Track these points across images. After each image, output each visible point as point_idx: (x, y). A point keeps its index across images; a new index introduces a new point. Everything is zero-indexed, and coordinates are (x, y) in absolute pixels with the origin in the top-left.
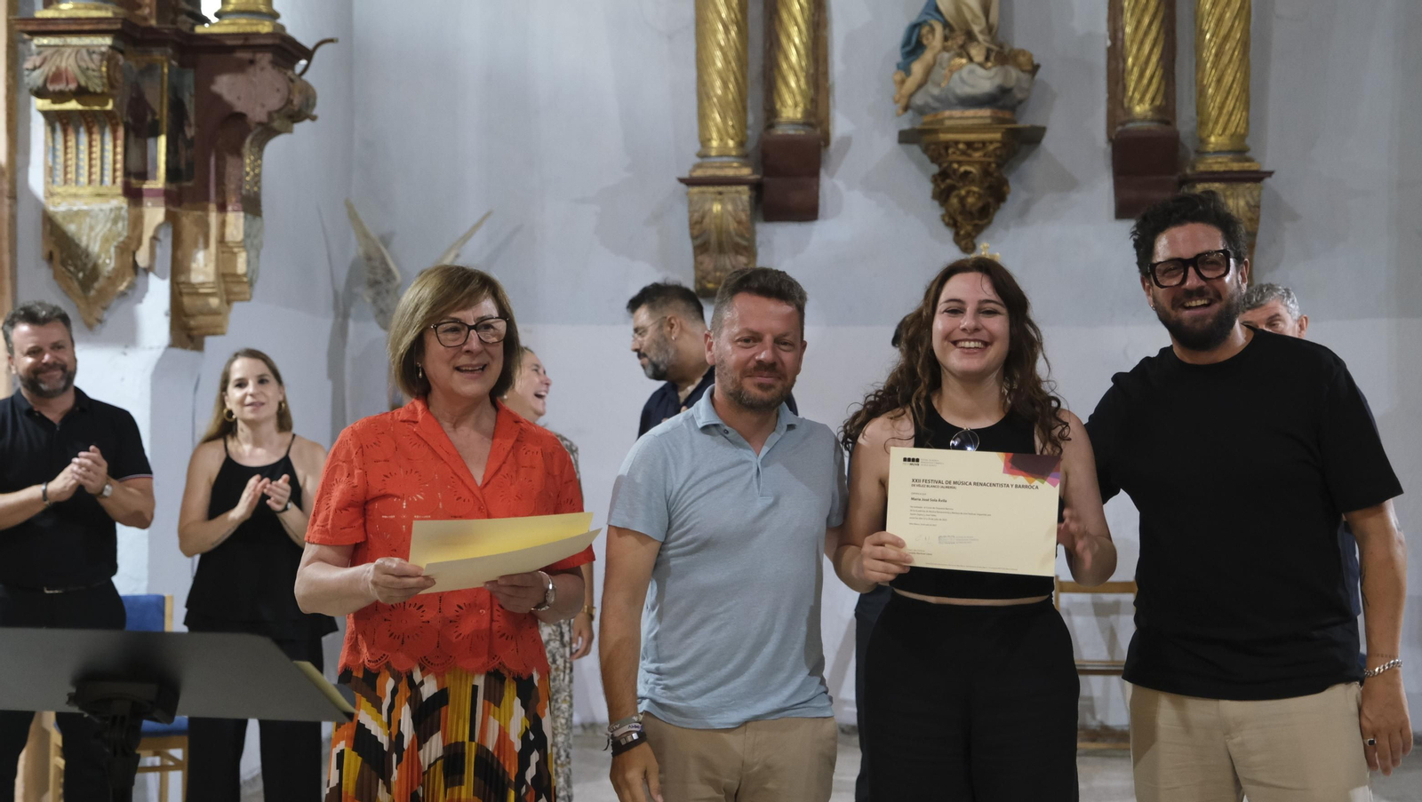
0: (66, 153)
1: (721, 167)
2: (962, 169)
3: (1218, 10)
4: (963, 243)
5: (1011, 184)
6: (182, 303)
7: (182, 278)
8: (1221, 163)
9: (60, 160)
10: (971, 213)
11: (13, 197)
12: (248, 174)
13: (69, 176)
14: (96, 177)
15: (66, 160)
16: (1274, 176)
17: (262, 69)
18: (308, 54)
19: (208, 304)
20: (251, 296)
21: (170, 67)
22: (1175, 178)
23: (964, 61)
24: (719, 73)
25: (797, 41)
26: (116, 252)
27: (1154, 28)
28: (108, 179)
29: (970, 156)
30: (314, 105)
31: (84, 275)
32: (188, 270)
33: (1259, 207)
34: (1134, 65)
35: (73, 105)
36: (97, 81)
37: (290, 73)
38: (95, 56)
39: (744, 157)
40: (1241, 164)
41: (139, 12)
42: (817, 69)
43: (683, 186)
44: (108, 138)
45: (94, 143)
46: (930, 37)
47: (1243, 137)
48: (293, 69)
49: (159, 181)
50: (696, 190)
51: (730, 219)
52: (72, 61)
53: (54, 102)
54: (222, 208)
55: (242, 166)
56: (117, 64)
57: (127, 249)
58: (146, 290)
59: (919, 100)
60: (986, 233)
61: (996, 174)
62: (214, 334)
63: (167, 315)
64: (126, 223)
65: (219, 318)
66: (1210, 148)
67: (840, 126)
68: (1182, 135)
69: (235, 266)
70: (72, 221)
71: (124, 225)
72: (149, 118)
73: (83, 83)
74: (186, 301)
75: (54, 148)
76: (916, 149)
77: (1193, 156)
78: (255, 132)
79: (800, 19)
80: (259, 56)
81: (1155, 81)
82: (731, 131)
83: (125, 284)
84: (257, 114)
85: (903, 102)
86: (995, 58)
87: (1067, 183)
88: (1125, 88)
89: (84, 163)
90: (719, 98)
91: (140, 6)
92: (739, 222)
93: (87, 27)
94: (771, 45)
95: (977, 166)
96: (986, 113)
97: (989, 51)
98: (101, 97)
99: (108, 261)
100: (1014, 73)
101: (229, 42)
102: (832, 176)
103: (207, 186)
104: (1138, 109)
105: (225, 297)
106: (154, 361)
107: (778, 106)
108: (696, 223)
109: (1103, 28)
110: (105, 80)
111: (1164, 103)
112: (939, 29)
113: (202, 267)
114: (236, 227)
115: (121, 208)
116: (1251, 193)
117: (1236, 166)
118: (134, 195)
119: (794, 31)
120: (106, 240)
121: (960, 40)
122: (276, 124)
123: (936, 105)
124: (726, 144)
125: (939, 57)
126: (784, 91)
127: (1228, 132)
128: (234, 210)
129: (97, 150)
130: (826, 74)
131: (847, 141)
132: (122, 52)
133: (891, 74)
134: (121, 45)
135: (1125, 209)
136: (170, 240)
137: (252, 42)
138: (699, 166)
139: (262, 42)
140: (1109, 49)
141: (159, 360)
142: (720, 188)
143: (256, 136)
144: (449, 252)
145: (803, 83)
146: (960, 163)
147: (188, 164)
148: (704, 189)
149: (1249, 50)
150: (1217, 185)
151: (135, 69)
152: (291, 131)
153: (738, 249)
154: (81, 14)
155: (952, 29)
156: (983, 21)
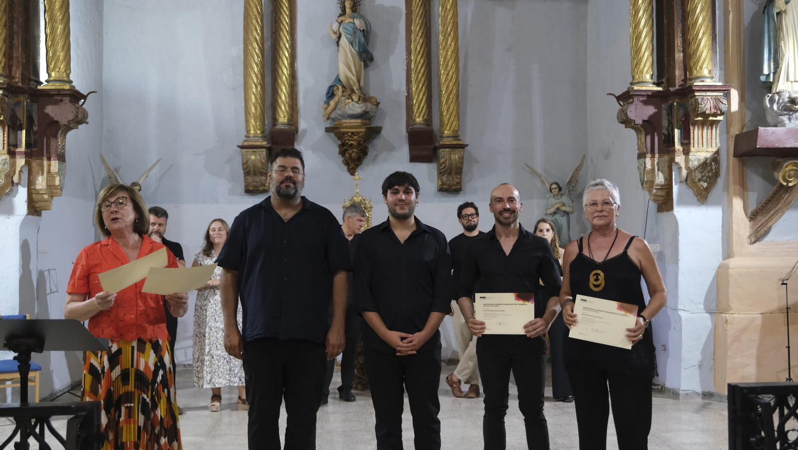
1: (255, 141)
2: (352, 142)
3: (447, 82)
4: (351, 171)
5: (369, 146)
6: (32, 197)
7: (33, 187)
8: (449, 141)
10: (354, 160)
12: (60, 145)
16: (468, 146)
17: (66, 103)
18: (85, 97)
19: (43, 197)
20: (61, 194)
21: (27, 102)
22: (432, 146)
23: (350, 101)
24: (254, 104)
25: (285, 92)
26: (4, 176)
27: (424, 88)
28: (2, 147)
29: (353, 137)
30: (87, 117)
32: (35, 184)
33: (463, 158)
34: (416, 103)
37: (77, 105)
39: (264, 137)
40: (456, 142)
41: (14, 80)
42: (293, 103)
43: (239, 149)
44: (1, 131)
46: (337, 91)
47: (457, 131)
48: (79, 104)
49: (22, 148)
50: (245, 150)
51: (258, 162)
54: (49, 159)
55: (57, 142)
56: (5, 101)
57: (9, 176)
58: (17, 192)
59: (333, 115)
60: (360, 167)
61: (363, 145)
62: (46, 210)
63: (26, 202)
65: (48, 203)
66: (445, 135)
67: (302, 125)
68: (434, 130)
69: (55, 182)
71: (8, 166)
72: (18, 123)
74: (34, 196)
76: (332, 134)
77: (439, 138)
78: (63, 128)
79: (286, 83)
80: (64, 98)
81: (424, 109)
82: (258, 126)
83: (8, 190)
84: (63, 121)
85: (327, 116)
86: (362, 100)
87: (391, 148)
88: (413, 112)
90: (254, 114)
91: (14, 78)
92: (262, 163)
94: (275, 93)
95: (356, 142)
96: (359, 121)
97: (360, 97)
99: (1, 180)
100: (369, 105)
101: (52, 93)
102: (299, 145)
103: (43, 150)
104: (418, 120)
105: (50, 195)
106: (21, 220)
107: (277, 117)
108: (245, 164)
109: (404, 88)
111: (427, 118)
112: (340, 88)
113: (41, 183)
114: (55, 167)
115: (7, 159)
116: (460, 153)
117: (454, 142)
118: (12, 154)
119: (283, 88)
121: (349, 92)
122: (71, 125)
123: (340, 118)
124: (257, 132)
125: (340, 99)
126: (280, 111)
127: (451, 129)
128: (54, 160)
130: (296, 105)
131: (305, 131)
132: (7, 96)
133: (322, 104)
134: (6, 93)
135: (414, 159)
136: (27, 171)
137: (61, 93)
138: (246, 141)
139: (65, 92)
140: (406, 96)
141: (23, 220)
142: (255, 150)
143: (63, 130)
144: (143, 175)
145: (287, 108)
146: (349, 140)
147: (35, 141)
148: (248, 150)
149: (459, 98)
150: (447, 149)
151: (12, 103)
152: (78, 128)
153: (262, 174)
155: (346, 88)
156: (358, 85)
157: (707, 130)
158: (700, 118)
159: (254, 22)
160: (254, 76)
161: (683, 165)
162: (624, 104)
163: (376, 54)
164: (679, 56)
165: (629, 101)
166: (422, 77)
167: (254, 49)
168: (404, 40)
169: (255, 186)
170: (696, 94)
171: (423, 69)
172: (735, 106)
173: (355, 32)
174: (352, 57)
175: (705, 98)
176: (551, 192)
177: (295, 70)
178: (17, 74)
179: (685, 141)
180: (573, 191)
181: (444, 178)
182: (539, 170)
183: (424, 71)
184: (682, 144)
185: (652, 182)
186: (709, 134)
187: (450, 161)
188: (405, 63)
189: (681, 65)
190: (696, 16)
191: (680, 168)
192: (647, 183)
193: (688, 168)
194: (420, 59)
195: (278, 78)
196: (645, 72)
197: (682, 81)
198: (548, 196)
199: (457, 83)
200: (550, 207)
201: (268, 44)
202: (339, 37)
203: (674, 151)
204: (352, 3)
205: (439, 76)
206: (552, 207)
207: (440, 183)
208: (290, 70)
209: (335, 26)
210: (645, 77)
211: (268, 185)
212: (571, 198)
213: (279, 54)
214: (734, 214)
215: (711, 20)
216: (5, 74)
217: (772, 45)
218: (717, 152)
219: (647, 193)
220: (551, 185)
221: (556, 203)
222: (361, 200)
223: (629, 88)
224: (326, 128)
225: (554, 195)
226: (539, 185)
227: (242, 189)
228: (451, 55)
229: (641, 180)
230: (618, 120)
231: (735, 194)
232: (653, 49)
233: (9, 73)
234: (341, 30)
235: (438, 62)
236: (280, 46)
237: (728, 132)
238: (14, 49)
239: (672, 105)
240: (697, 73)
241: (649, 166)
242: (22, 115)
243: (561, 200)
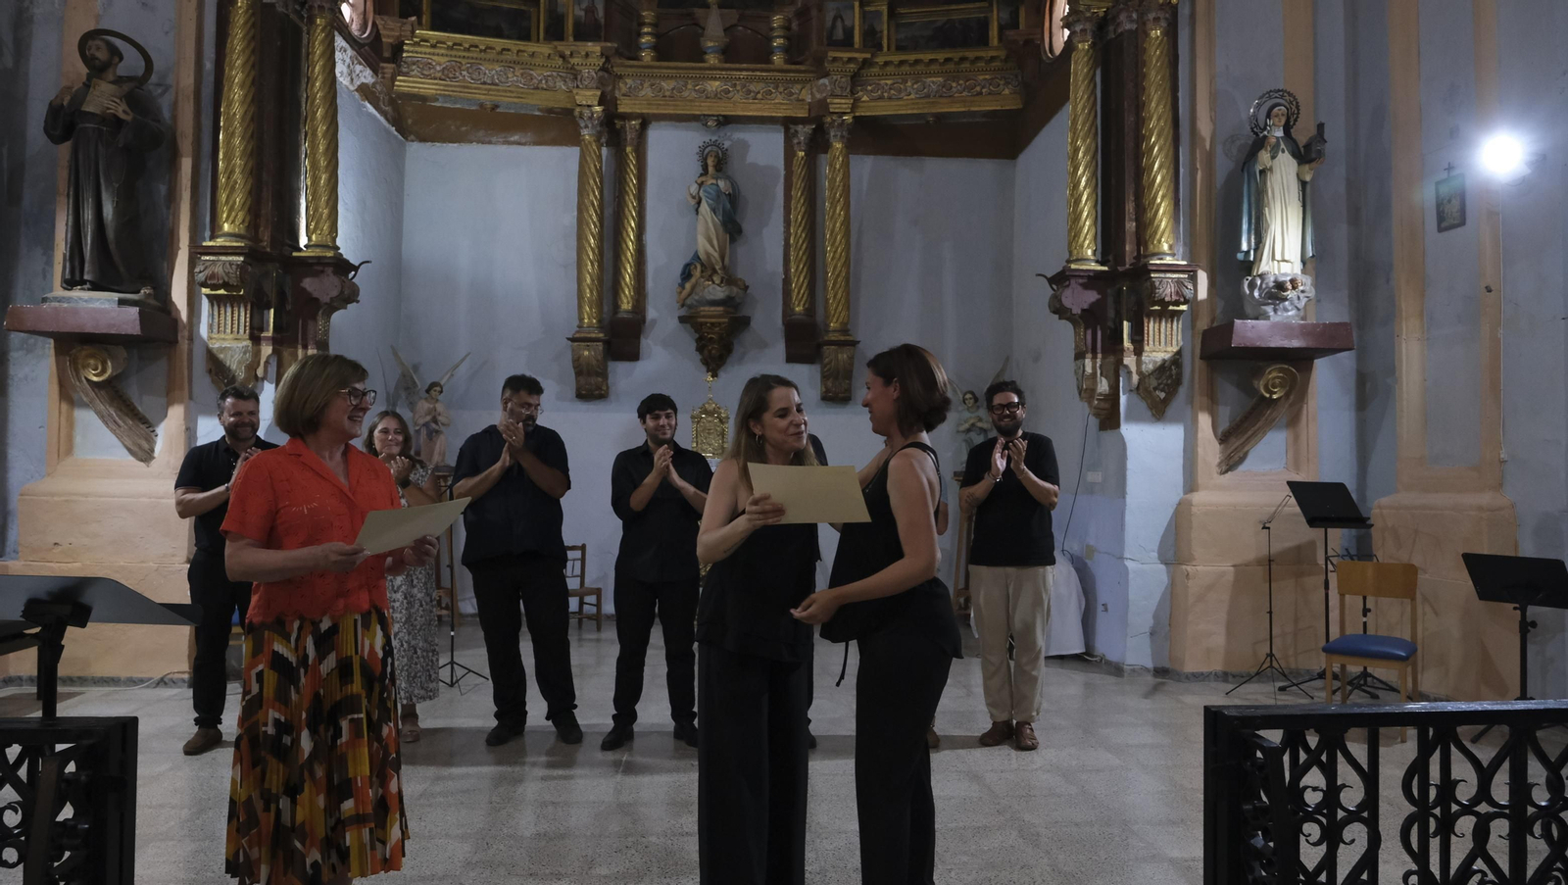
0: (219, 317)
1: (589, 333)
2: (712, 336)
3: (835, 262)
4: (712, 372)
5: (734, 344)
8: (835, 336)
9: (216, 320)
10: (715, 358)
11: (191, 339)
12: (321, 329)
13: (221, 329)
14: (235, 330)
15: (219, 321)
16: (860, 343)
17: (328, 275)
18: (356, 269)
21: (277, 272)
22: (815, 343)
23: (711, 283)
25: (629, 271)
26: (245, 369)
27: (805, 269)
28: (242, 331)
29: (713, 330)
30: (359, 295)
33: (853, 358)
34: (795, 287)
35: (222, 292)
36: (235, 279)
37: (344, 278)
38: (233, 266)
39: (601, 328)
40: (845, 337)
41: (261, 244)
42: (639, 285)
43: (570, 342)
44: (242, 310)
45: (234, 312)
46: (695, 270)
47: (847, 324)
48: (346, 276)
49: (270, 333)
50: (576, 344)
51: (594, 359)
52: (221, 268)
53: (212, 290)
54: (305, 344)
55: (317, 325)
56: (246, 270)
57: (252, 367)
59: (688, 302)
60: (723, 367)
61: (726, 339)
64: (251, 354)
66: (831, 329)
67: (651, 313)
68: (817, 323)
70: (222, 353)
72: (265, 300)
73: (226, 280)
75: (213, 314)
76: (688, 326)
77: (822, 332)
78: (324, 308)
79: (631, 260)
80: (326, 269)
81: (805, 296)
82: (595, 315)
84: (325, 299)
85: (681, 302)
86: (726, 282)
87: (763, 345)
88: (791, 298)
89: (229, 322)
90: (588, 298)
91: (261, 241)
92: (598, 361)
93: (231, 251)
94: (616, 273)
95: (717, 335)
96: (721, 308)
97: (723, 278)
98: (237, 288)
99: (241, 374)
100: (735, 289)
101: (310, 261)
102: (646, 339)
103: (297, 335)
104: (797, 309)
107: (620, 303)
108: (576, 361)
109: (781, 269)
110: (239, 279)
111: (810, 307)
112: (699, 267)
115: (248, 346)
116: (849, 352)
117: (842, 338)
118: (255, 339)
119: (628, 266)
120: (239, 362)
121: (709, 273)
122: (336, 305)
123: (697, 304)
124: (592, 321)
125: (699, 281)
126: (622, 295)
127: (839, 321)
129: (236, 315)
130: (644, 287)
131: (654, 321)
132: (250, 265)
133: (676, 288)
134: (249, 261)
135: (791, 358)
136: (275, 363)
137: (322, 261)
138: (577, 332)
139: (326, 261)
140: (784, 279)
142: (588, 344)
143: (325, 310)
144: (447, 373)
145: (632, 292)
146: (709, 333)
147: (286, 323)
148: (580, 343)
149: (849, 282)
150: (834, 347)
151: (256, 273)
152: (346, 309)
153: (598, 374)
154: (228, 244)
155: (706, 268)
156: (721, 263)
157: (1166, 323)
158: (1157, 308)
159: (592, 182)
161: (1133, 369)
162: (1057, 288)
164: (1130, 226)
165: (1065, 285)
166: (803, 254)
167: (591, 216)
168: (782, 209)
169: (590, 390)
170: (1152, 275)
171: (805, 245)
172: (1203, 293)
173: (718, 197)
174: (714, 226)
175: (1165, 280)
176: (965, 403)
178: (266, 236)
179: (1137, 338)
183: (806, 248)
184: (1133, 341)
185: (1093, 390)
186: (1169, 329)
187: (836, 362)
188: (782, 237)
189: (1134, 239)
190: (1153, 173)
191: (1130, 373)
192: (1087, 393)
193: (1140, 372)
194: (802, 233)
195: (621, 254)
196: (1086, 246)
197: (1134, 258)
198: (960, 408)
199: (847, 264)
200: (963, 422)
201: (609, 212)
202: (699, 203)
203: (1122, 350)
204: (716, 160)
205: (825, 252)
206: (965, 422)
207: (824, 390)
208: (637, 243)
209: (694, 189)
210: (1086, 253)
211: (605, 389)
213: (623, 224)
214: (1200, 435)
215: (1173, 179)
216: (248, 236)
217: (1253, 213)
218: (1179, 353)
219: (1086, 404)
220: (965, 394)
221: (971, 418)
222: (715, 409)
223: (1064, 267)
224: (679, 317)
225: (968, 408)
227: (571, 391)
228: (841, 227)
229: (1078, 388)
230: (1050, 309)
231: (1202, 409)
232: (1096, 217)
233: (254, 234)
234: (702, 194)
235: (824, 235)
236: (624, 213)
237: (1193, 327)
238: (262, 205)
239: (1121, 289)
240: (1154, 248)
241: (1089, 369)
242: (271, 291)
243: (977, 414)
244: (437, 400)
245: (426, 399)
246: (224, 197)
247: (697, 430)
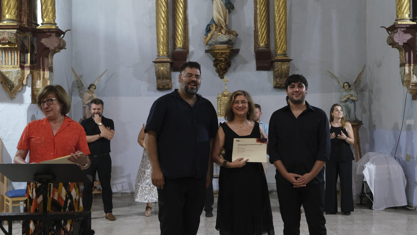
0: (5, 57)
1: (163, 59)
2: (222, 59)
3: (279, 21)
4: (221, 76)
5: (232, 62)
6: (34, 93)
7: (34, 87)
8: (280, 57)
9: (4, 59)
10: (222, 69)
12: (50, 62)
13: (6, 63)
14: (13, 63)
15: (5, 59)
16: (293, 60)
17: (53, 37)
18: (64, 33)
21: (31, 36)
22: (270, 61)
23: (220, 33)
24: (162, 36)
25: (181, 28)
26: (18, 81)
27: (265, 26)
28: (16, 64)
29: (222, 56)
30: (65, 46)
31: (10, 87)
32: (36, 85)
33: (289, 68)
34: (260, 34)
35: (7, 46)
36: (13, 40)
37: (60, 38)
38: (12, 34)
39: (168, 56)
40: (285, 58)
41: (23, 24)
42: (185, 35)
43: (154, 63)
44: (16, 54)
45: (12, 55)
46: (212, 28)
47: (285, 51)
48: (60, 37)
49: (28, 64)
50: (157, 64)
51: (165, 71)
52: (7, 35)
53: (2, 45)
54: (44, 70)
55: (48, 60)
56: (18, 36)
57: (21, 80)
58: (26, 90)
59: (210, 42)
60: (226, 74)
61: (228, 60)
63: (31, 96)
64: (20, 74)
66: (278, 54)
67: (191, 49)
68: (271, 51)
69: (47, 84)
70: (7, 74)
71: (20, 75)
72: (26, 49)
73: (10, 41)
75: (2, 56)
76: (209, 54)
77: (274, 56)
79: (181, 23)
80: (52, 34)
81: (265, 38)
82: (165, 49)
83: (20, 89)
84: (52, 48)
85: (206, 43)
86: (228, 33)
87: (245, 62)
88: (258, 40)
89: (10, 60)
90: (162, 42)
91: (23, 22)
92: (167, 72)
93: (10, 27)
94: (174, 29)
95: (224, 58)
96: (226, 46)
97: (226, 31)
98: (14, 44)
99: (16, 83)
100: (232, 36)
101: (45, 31)
103: (40, 65)
104: (261, 45)
106: (28, 107)
107: (176, 44)
108: (157, 72)
109: (253, 25)
110: (15, 40)
111: (267, 43)
112: (214, 26)
113: (39, 84)
114: (47, 75)
115: (19, 70)
116: (287, 64)
117: (284, 58)
118: (22, 67)
119: (180, 26)
120: (16, 78)
121: (219, 28)
122: (56, 50)
123: (214, 44)
124: (164, 53)
125: (214, 32)
126: (178, 40)
128: (46, 71)
129: (13, 56)
130: (188, 36)
131: (193, 52)
132: (19, 33)
133: (203, 36)
134: (18, 31)
135: (259, 68)
136: (31, 78)
137: (51, 31)
138: (157, 58)
139: (53, 31)
140: (254, 30)
141: (29, 107)
142: (163, 64)
143: (51, 53)
144: (97, 79)
145: (182, 38)
146: (220, 57)
147: (35, 60)
148: (159, 64)
149: (287, 30)
150: (280, 62)
151: (22, 37)
152: (60, 52)
153: (167, 78)
154: (9, 24)
155: (217, 26)
156: (225, 24)
160: (162, 19)
162: (391, 33)
163: (235, 5)
165: (395, 31)
166: (264, 18)
167: (162, 3)
169: (163, 86)
171: (264, 13)
174: (222, 7)
176: (344, 88)
177: (187, 15)
178: (25, 19)
180: (358, 87)
181: (278, 80)
182: (336, 74)
183: (265, 15)
185: (409, 81)
187: (281, 70)
188: (253, 10)
192: (406, 82)
194: (263, 7)
195: (176, 20)
196: (405, 13)
198: (342, 91)
199: (285, 22)
200: (343, 97)
205: (274, 17)
207: (275, 83)
208: (184, 15)
210: (405, 16)
211: (171, 85)
212: (357, 92)
213: (177, 6)
216: (17, 20)
219: (406, 88)
220: (344, 84)
221: (347, 95)
222: (228, 94)
223: (394, 23)
224: (205, 50)
225: (346, 90)
226: (336, 83)
227: (155, 87)
228: (282, 4)
229: (402, 80)
230: (387, 43)
233: (20, 19)
235: (274, 9)
238: (22, 5)
241: (407, 71)
242: (27, 44)
243: (350, 93)
244: (93, 92)
245: (88, 92)
246: (6, 3)
247: (220, 104)
